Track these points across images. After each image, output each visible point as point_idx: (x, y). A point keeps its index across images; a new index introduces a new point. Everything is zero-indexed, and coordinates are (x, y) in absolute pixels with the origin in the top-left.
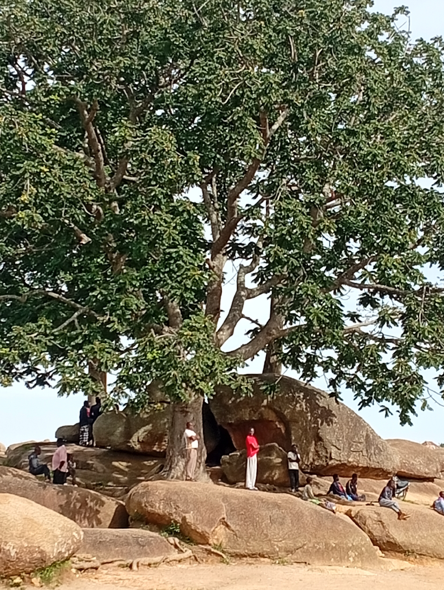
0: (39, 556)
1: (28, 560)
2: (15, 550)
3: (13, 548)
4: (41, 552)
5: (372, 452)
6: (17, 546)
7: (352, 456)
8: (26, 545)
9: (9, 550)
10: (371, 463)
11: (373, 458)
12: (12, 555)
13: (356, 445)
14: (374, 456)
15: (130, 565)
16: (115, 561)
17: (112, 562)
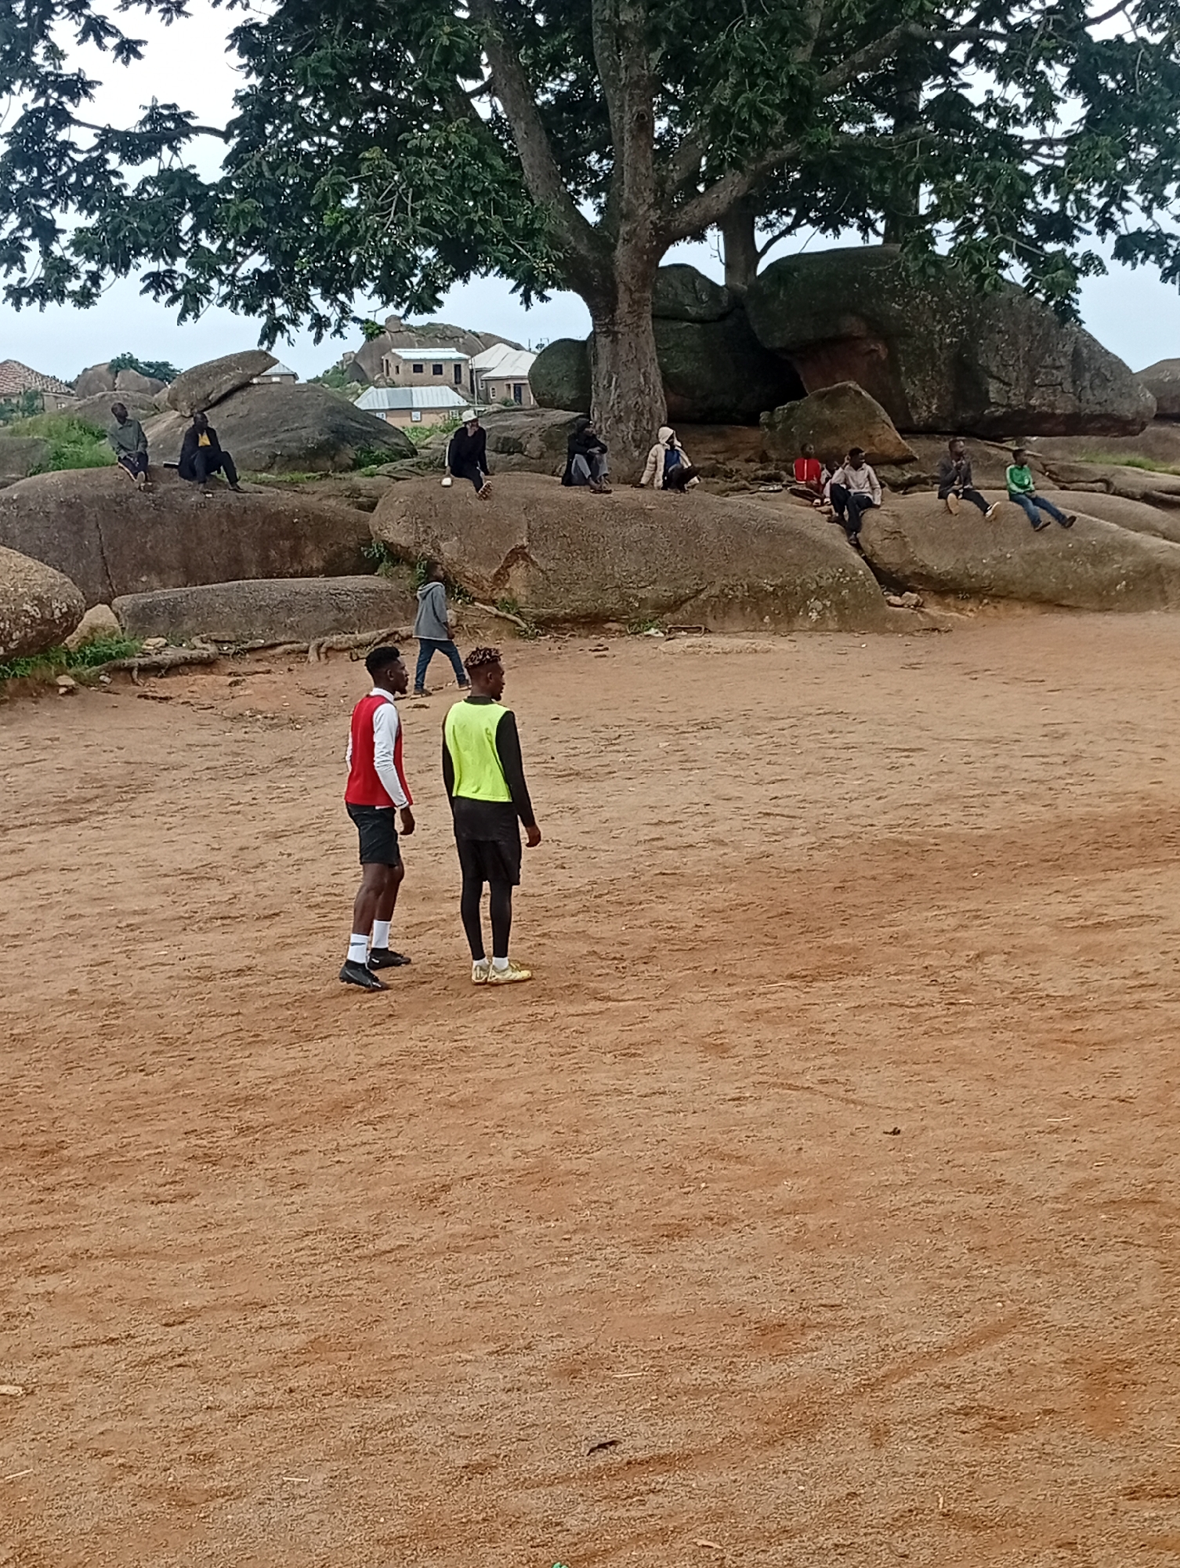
5: (1086, 383)
7: (1036, 395)
10: (1084, 405)
11: (1088, 394)
13: (1046, 374)
14: (1089, 391)
15: (307, 652)
16: (280, 644)
17: (273, 646)
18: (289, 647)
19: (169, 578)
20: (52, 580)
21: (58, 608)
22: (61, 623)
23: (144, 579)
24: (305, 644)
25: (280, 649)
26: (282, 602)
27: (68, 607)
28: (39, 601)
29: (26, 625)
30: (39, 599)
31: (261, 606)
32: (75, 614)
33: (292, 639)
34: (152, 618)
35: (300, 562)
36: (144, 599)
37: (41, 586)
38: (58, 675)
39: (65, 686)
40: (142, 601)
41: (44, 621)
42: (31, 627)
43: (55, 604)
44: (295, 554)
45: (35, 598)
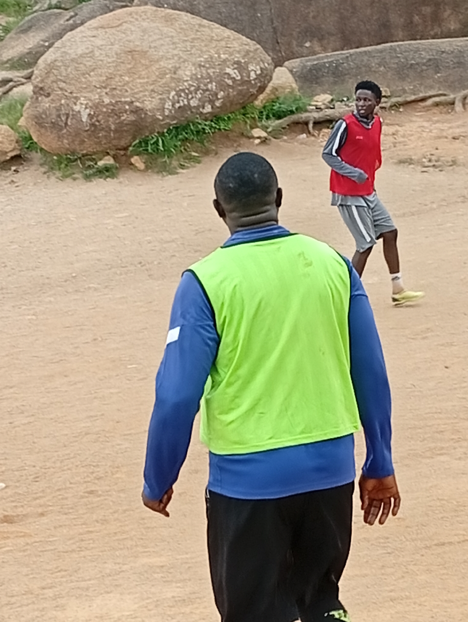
0: (132, 118)
1: (113, 127)
2: (88, 111)
3: (86, 108)
4: (137, 111)
6: (90, 104)
8: (107, 100)
9: (79, 112)
12: (84, 120)
15: (453, 103)
16: (430, 97)
17: (423, 100)
18: (437, 99)
19: (329, 43)
20: (247, 47)
21: (254, 70)
22: (256, 83)
23: (308, 44)
24: (452, 96)
25: (430, 102)
26: (430, 60)
27: (261, 69)
28: (239, 65)
29: (229, 85)
30: (238, 63)
31: (412, 65)
32: (266, 75)
33: (441, 92)
34: (317, 78)
35: (440, 26)
36: (310, 61)
37: (239, 52)
38: (252, 128)
39: (259, 138)
40: (309, 63)
41: (243, 82)
42: (232, 87)
43: (251, 67)
44: (436, 19)
45: (235, 63)
